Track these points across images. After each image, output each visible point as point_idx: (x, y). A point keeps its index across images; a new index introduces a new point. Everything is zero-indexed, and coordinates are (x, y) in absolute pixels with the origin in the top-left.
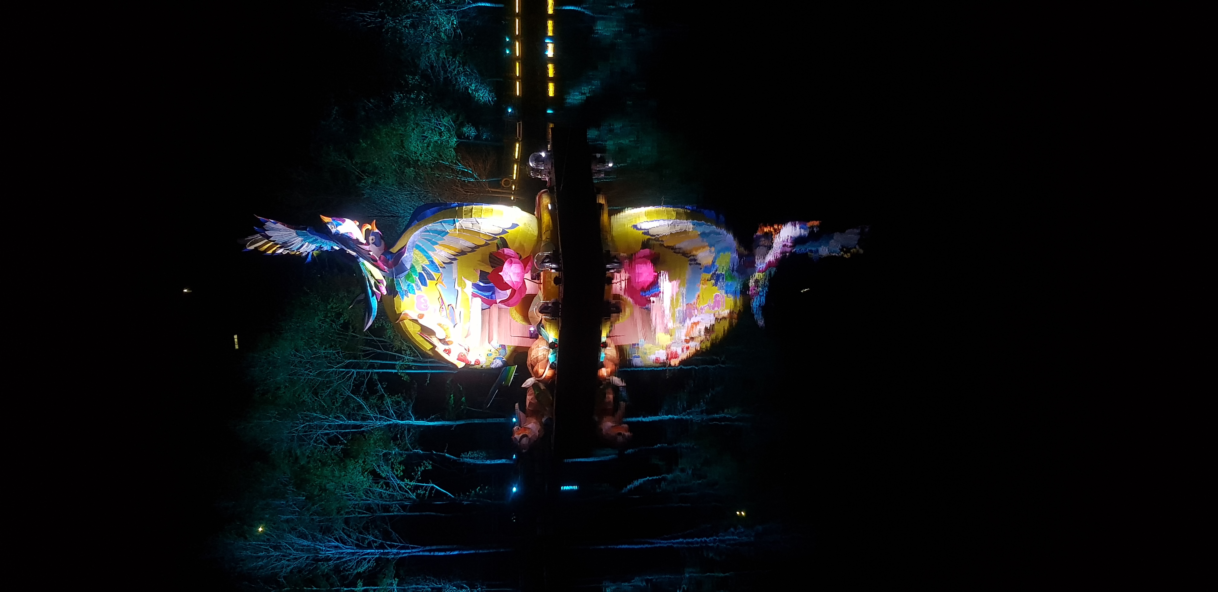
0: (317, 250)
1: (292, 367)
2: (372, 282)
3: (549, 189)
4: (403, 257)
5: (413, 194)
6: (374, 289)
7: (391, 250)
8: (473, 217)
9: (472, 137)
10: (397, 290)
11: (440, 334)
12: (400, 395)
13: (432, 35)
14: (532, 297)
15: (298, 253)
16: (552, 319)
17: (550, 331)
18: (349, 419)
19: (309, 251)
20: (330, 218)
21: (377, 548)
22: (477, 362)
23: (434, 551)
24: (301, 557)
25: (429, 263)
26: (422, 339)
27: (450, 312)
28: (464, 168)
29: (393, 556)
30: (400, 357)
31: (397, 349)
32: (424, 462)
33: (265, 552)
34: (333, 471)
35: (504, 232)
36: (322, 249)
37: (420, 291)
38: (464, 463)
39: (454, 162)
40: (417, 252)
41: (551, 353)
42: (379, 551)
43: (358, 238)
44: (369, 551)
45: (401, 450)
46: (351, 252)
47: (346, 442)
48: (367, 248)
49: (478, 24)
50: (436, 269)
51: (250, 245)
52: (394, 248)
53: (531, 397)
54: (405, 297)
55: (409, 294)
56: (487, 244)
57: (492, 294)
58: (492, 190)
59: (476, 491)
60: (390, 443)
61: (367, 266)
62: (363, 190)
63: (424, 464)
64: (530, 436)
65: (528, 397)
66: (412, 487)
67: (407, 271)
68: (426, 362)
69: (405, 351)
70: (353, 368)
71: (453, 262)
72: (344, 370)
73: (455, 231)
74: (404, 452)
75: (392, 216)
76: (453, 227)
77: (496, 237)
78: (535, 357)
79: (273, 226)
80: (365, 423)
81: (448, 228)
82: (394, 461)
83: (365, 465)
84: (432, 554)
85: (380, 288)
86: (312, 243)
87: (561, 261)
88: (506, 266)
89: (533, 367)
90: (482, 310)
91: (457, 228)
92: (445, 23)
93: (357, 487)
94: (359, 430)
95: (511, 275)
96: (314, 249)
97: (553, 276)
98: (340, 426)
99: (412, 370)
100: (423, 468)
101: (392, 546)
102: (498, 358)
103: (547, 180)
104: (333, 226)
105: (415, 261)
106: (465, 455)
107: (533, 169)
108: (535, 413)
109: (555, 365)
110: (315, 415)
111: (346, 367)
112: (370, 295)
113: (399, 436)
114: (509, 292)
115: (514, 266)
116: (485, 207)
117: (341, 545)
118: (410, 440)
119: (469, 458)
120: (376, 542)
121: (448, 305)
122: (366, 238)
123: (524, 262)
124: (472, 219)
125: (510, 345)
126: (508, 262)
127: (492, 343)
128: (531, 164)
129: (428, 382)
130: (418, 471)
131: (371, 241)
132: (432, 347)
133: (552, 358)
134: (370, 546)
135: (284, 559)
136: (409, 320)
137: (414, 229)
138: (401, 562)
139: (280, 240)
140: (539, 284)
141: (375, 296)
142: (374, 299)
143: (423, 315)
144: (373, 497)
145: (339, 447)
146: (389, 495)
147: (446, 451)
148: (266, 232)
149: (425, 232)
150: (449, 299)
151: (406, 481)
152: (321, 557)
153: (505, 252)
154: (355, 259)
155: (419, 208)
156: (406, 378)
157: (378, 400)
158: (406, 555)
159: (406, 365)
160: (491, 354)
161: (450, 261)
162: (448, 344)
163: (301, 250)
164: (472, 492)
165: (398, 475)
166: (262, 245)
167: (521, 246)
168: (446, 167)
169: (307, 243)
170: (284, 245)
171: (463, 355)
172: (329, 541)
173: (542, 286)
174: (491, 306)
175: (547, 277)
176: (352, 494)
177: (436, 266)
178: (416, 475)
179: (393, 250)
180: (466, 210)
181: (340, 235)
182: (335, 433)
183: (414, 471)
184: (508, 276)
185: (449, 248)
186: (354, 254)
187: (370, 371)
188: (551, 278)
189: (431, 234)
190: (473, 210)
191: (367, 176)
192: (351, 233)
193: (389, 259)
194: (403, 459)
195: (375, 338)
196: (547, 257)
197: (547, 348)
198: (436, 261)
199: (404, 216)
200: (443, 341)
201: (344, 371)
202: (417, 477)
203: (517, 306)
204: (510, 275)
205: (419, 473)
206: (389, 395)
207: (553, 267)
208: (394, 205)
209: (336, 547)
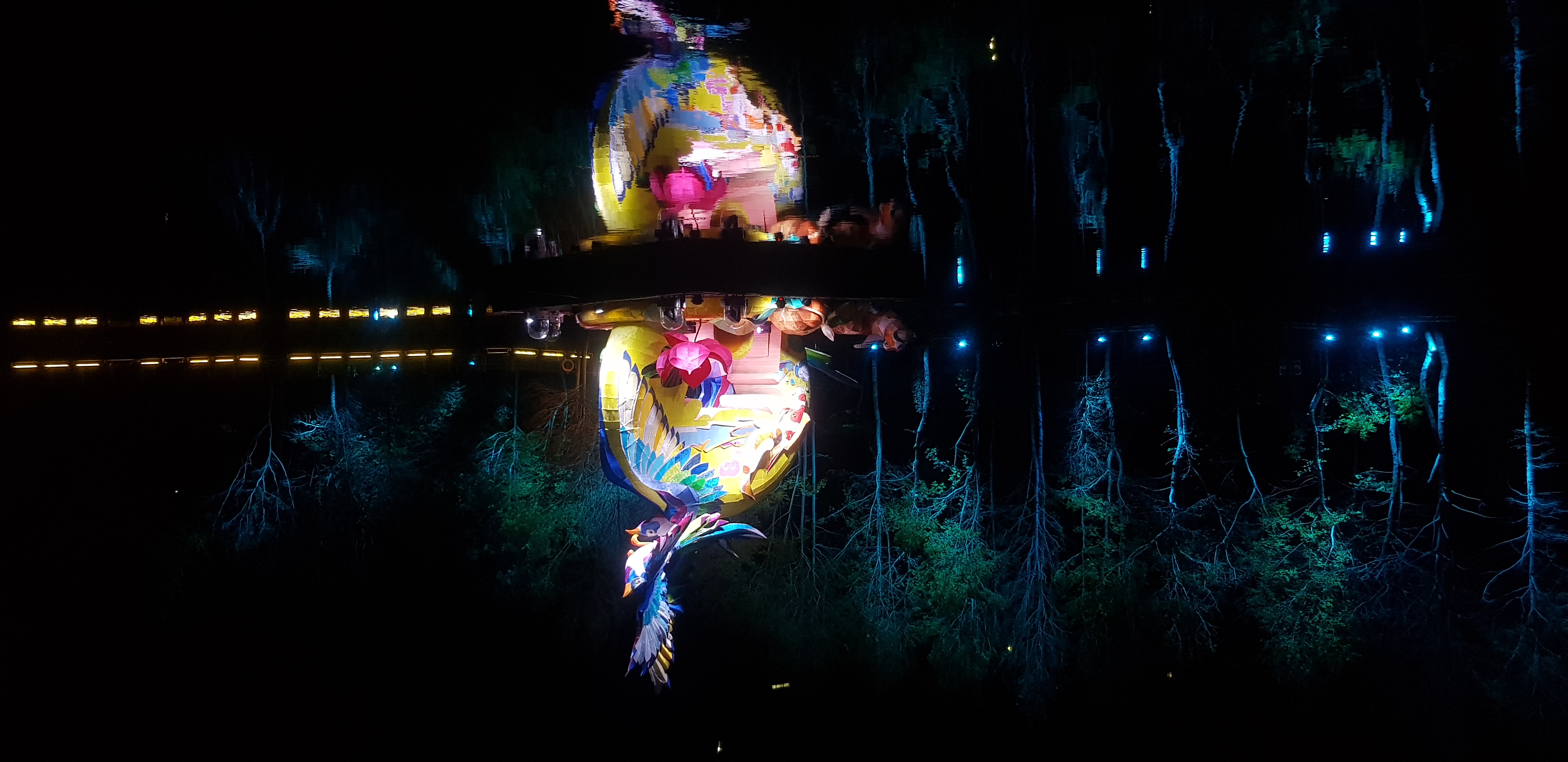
0: (667, 598)
1: (812, 620)
2: (704, 530)
3: (575, 313)
4: (672, 494)
5: (588, 483)
6: (713, 528)
7: (663, 509)
8: (617, 409)
9: (510, 411)
10: (713, 501)
11: (768, 445)
12: (844, 490)
13: (378, 464)
14: (717, 331)
15: (671, 622)
16: (747, 305)
17: (762, 308)
18: (875, 550)
19: (668, 609)
20: (627, 585)
21: (1034, 510)
22: (803, 397)
23: (1037, 440)
24: (1045, 600)
25: (679, 463)
26: (774, 467)
27: (740, 434)
28: (552, 419)
29: (1044, 491)
30: (796, 491)
31: (787, 495)
32: (927, 457)
33: (1038, 643)
34: (940, 568)
35: (635, 369)
36: (666, 593)
37: (715, 472)
38: (928, 409)
39: (543, 432)
40: (664, 477)
41: (790, 305)
42: (1037, 507)
43: (651, 551)
44: (1037, 520)
45: (913, 486)
46: (668, 558)
47: (904, 553)
48: (663, 540)
49: (360, 407)
50: (686, 452)
51: (663, 679)
52: (660, 506)
53: (846, 329)
54: (723, 490)
55: (718, 486)
56: (652, 391)
57: (715, 382)
58: (578, 384)
59: (964, 393)
60: (904, 500)
61: (685, 538)
62: (587, 543)
63: (930, 458)
64: (896, 329)
65: (846, 333)
66: (959, 472)
67: (690, 489)
68: (802, 458)
69: (789, 485)
70: (811, 547)
71: (676, 432)
72: (814, 558)
73: (636, 431)
74: (916, 483)
75: (618, 507)
76: (631, 434)
77: (642, 379)
78: (795, 325)
79: (639, 653)
80: (880, 529)
81: (633, 439)
82: (926, 494)
83: (932, 528)
84: (1041, 444)
85: (712, 520)
86: (658, 605)
87: (671, 295)
88: (679, 366)
89: (808, 328)
90: (735, 393)
91: (632, 428)
92: (362, 449)
93: (959, 538)
94: (888, 537)
95: (691, 359)
96: (666, 602)
97: (692, 305)
98: (884, 560)
99: (812, 476)
100: (936, 459)
101: (1032, 492)
102: (796, 372)
103: (562, 315)
104: (637, 581)
105: (676, 479)
106: (918, 407)
107: (549, 334)
108: (866, 324)
109: (806, 299)
110: (870, 590)
111: (810, 556)
112: (721, 532)
113: (896, 490)
114: (712, 361)
115: (679, 356)
116: (603, 395)
117: (1030, 554)
118: (901, 475)
119: (922, 403)
120: (1026, 512)
121: (732, 436)
122: (651, 540)
123: (673, 342)
124: (620, 411)
125: (780, 357)
126: (674, 363)
127: (777, 380)
128: (544, 336)
129: (827, 456)
130: (939, 464)
131: (653, 535)
132: (784, 454)
133: (796, 304)
134: (1032, 520)
135: (1047, 620)
136: (751, 483)
137: (635, 482)
138: (1053, 483)
139: (656, 643)
140: (701, 323)
141: (722, 527)
142: (726, 528)
143: (745, 467)
144: (972, 518)
145: (910, 561)
146: (969, 499)
147: (914, 432)
148: (647, 661)
149: (639, 469)
150: (724, 436)
151: (951, 478)
152: (1044, 577)
153: (662, 367)
154: (677, 554)
155: (606, 474)
156: (823, 484)
157: (851, 517)
158: (1042, 474)
159: (806, 484)
160: (792, 381)
161: (675, 437)
162: (781, 435)
163: (668, 617)
164: (965, 398)
165: (944, 489)
166: (662, 664)
167: (654, 346)
168: (551, 441)
169: (659, 611)
170: (662, 639)
171: (793, 416)
172: (1025, 568)
173: (704, 319)
174: (729, 382)
175: (691, 313)
176: (968, 542)
177: (682, 452)
178: (944, 467)
179: (664, 507)
180: (608, 418)
181: (648, 572)
182: (893, 566)
183: (939, 469)
184: (692, 363)
185: (658, 438)
186: (670, 554)
187: (814, 527)
188: (694, 308)
189: (641, 461)
190: (608, 409)
191: (568, 539)
192: (644, 559)
193: (676, 511)
194: (924, 483)
195: (773, 524)
196: (666, 314)
197: (783, 311)
198: (676, 454)
199: (617, 493)
200: (777, 441)
201: (816, 558)
202: (946, 466)
203: (731, 349)
204: (692, 361)
205: (941, 463)
206: (845, 503)
207: (680, 306)
208: (604, 505)
209: (1033, 558)
